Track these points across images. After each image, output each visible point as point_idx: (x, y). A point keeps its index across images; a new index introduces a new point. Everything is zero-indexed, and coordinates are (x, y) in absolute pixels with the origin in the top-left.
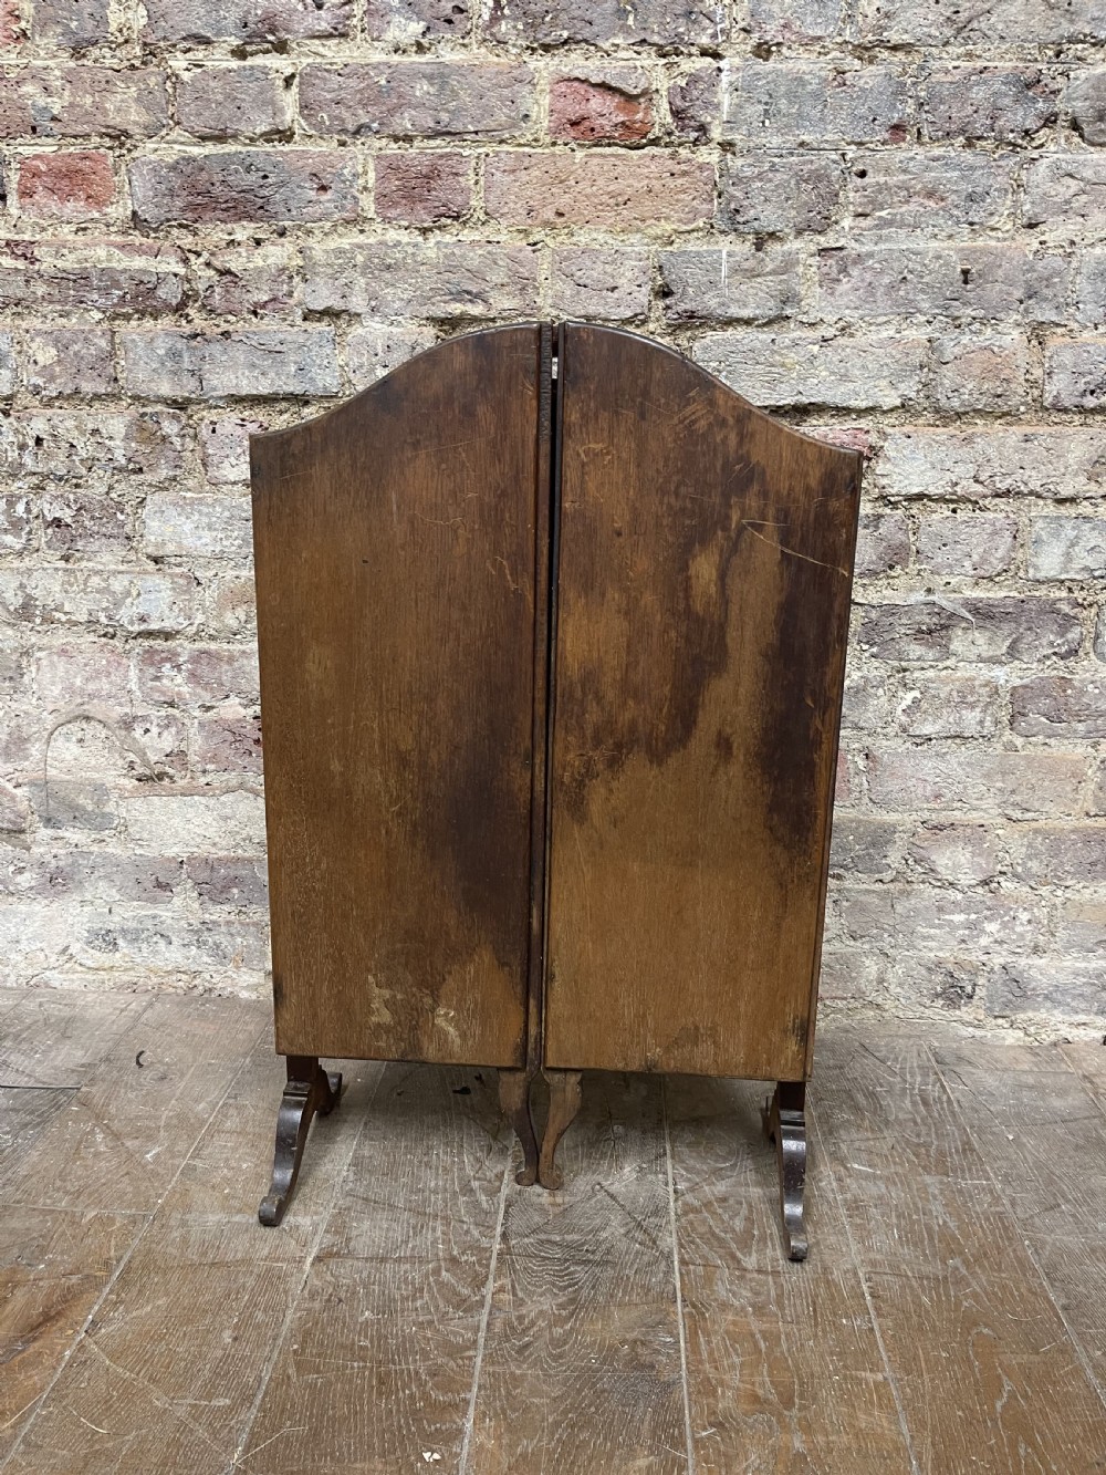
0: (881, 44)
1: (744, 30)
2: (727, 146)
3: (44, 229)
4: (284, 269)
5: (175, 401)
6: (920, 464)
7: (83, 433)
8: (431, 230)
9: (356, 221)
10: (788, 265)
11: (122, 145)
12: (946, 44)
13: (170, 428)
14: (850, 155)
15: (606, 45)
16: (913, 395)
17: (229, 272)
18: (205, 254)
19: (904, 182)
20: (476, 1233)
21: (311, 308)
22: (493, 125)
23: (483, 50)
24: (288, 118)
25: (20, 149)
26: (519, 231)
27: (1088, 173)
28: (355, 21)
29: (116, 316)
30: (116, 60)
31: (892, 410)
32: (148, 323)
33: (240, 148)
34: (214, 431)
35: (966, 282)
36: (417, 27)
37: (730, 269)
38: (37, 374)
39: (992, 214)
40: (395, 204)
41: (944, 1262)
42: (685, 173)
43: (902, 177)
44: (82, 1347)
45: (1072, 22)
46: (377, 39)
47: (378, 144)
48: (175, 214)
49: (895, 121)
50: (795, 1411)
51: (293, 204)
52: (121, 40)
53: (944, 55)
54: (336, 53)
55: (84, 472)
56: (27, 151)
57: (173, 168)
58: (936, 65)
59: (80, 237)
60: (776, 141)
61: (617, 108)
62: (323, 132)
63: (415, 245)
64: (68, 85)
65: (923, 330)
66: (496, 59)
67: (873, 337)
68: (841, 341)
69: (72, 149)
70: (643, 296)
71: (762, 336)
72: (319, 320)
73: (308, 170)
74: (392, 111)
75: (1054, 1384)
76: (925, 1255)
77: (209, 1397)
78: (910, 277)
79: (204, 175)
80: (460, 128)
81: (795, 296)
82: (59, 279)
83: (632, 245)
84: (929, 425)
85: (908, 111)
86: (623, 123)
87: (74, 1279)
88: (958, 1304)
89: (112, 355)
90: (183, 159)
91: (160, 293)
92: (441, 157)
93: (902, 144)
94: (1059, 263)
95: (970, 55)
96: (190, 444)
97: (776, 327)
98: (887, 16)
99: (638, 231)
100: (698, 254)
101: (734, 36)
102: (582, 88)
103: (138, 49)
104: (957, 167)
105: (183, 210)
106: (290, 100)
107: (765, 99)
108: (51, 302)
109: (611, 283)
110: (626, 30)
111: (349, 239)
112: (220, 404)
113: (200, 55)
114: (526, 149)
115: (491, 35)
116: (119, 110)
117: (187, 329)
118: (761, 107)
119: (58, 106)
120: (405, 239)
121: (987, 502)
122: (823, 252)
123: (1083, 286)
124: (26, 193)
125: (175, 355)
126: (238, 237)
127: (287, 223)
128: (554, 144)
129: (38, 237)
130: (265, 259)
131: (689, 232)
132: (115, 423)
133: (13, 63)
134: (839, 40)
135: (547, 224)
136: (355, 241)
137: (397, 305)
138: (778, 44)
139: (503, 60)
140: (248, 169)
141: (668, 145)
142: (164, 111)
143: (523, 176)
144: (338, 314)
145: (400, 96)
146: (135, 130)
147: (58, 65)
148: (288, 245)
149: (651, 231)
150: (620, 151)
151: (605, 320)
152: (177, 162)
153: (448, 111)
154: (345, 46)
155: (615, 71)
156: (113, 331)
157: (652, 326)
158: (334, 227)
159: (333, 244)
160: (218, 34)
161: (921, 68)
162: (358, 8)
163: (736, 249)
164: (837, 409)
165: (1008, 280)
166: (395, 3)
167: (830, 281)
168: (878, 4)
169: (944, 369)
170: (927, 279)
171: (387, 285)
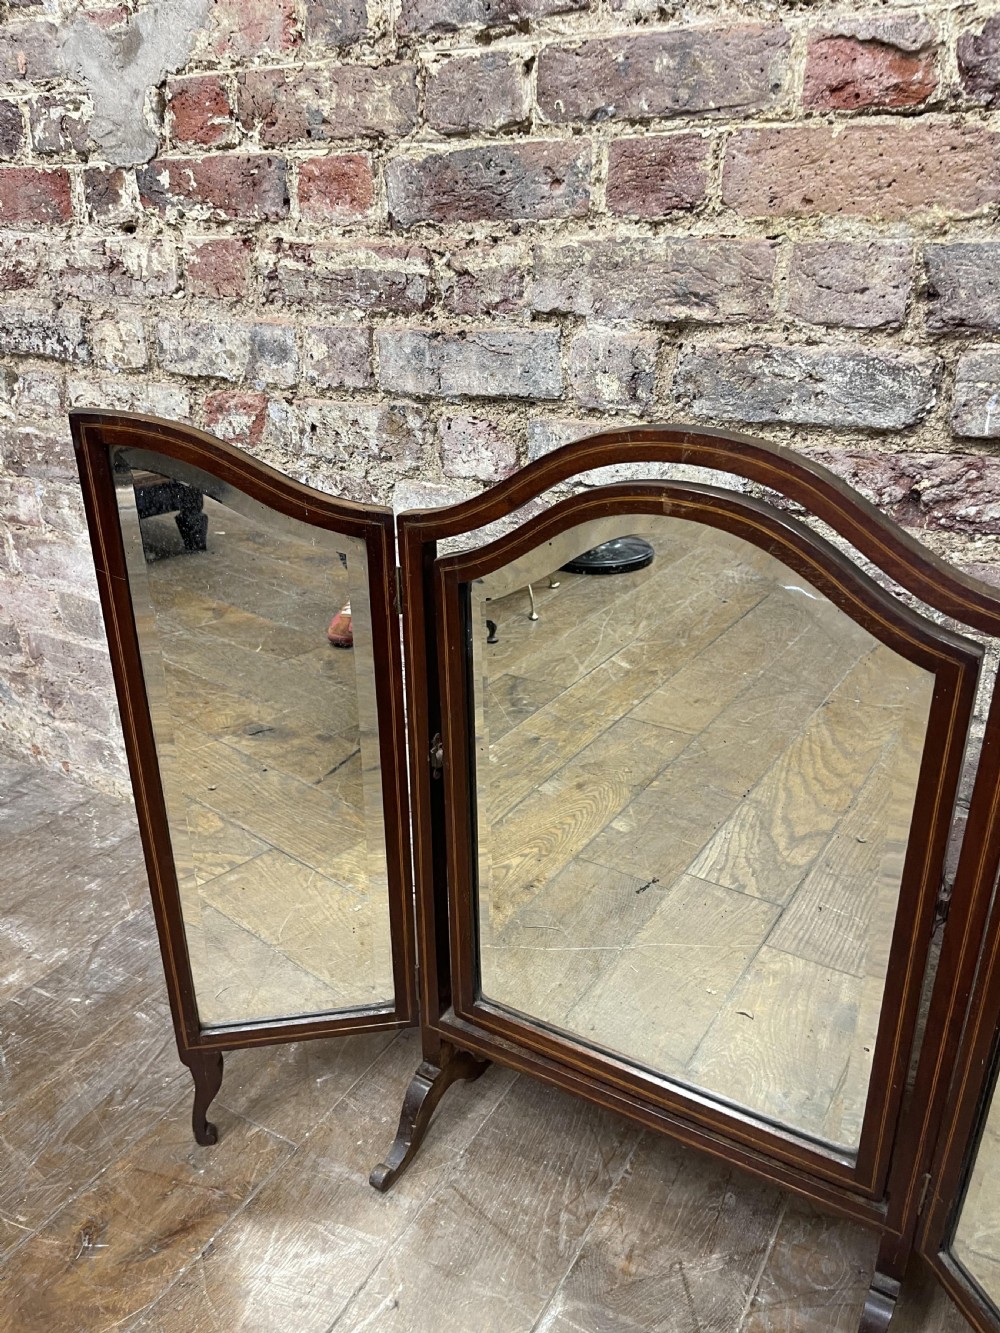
3: (318, 232)
4: (516, 269)
5: (418, 397)
7: (346, 422)
8: (662, 223)
9: (587, 216)
11: (380, 145)
13: (414, 422)
17: (466, 272)
18: (447, 255)
21: (539, 308)
22: (737, 100)
23: (732, 8)
24: (526, 107)
25: (299, 154)
26: (759, 223)
29: (373, 315)
30: (374, 57)
32: (401, 320)
33: (482, 143)
34: (449, 428)
38: (314, 367)
40: (627, 196)
42: (970, 147)
46: (618, 9)
47: (614, 128)
48: (423, 215)
51: (527, 201)
52: (378, 35)
54: (575, 30)
55: (347, 457)
56: (305, 155)
57: (422, 167)
59: (346, 240)
61: (890, 67)
62: (558, 119)
63: (645, 241)
64: (336, 87)
66: (746, 20)
69: (339, 152)
70: (898, 300)
72: (548, 320)
73: (542, 164)
74: (629, 91)
79: (449, 173)
80: (701, 106)
82: (328, 280)
83: (893, 236)
86: (896, 86)
87: (217, 1195)
89: (370, 350)
90: (431, 157)
91: (408, 293)
92: (679, 139)
96: (430, 439)
99: (902, 218)
100: (977, 247)
102: (847, 47)
103: (394, 41)
105: (431, 210)
106: (528, 87)
108: (324, 301)
109: (860, 283)
111: (576, 237)
112: (456, 401)
113: (447, 44)
114: (776, 125)
116: (376, 110)
117: (430, 327)
119: (328, 108)
120: (635, 235)
124: (304, 197)
125: (418, 353)
126: (478, 236)
127: (521, 221)
128: (809, 116)
129: (314, 240)
130: (499, 258)
131: (969, 220)
132: (371, 416)
133: (291, 66)
135: (791, 213)
136: (584, 238)
137: (621, 307)
139: (755, 20)
140: (487, 166)
141: (952, 110)
142: (414, 108)
143: (769, 156)
144: (565, 315)
145: (638, 73)
146: (390, 130)
147: (327, 65)
148: (521, 243)
149: (918, 219)
150: (889, 120)
151: (849, 328)
152: (426, 161)
153: (687, 86)
154: (585, 20)
155: (889, 22)
156: (371, 330)
157: (907, 335)
158: (565, 223)
159: (563, 241)
160: (463, 19)
171: (613, 285)
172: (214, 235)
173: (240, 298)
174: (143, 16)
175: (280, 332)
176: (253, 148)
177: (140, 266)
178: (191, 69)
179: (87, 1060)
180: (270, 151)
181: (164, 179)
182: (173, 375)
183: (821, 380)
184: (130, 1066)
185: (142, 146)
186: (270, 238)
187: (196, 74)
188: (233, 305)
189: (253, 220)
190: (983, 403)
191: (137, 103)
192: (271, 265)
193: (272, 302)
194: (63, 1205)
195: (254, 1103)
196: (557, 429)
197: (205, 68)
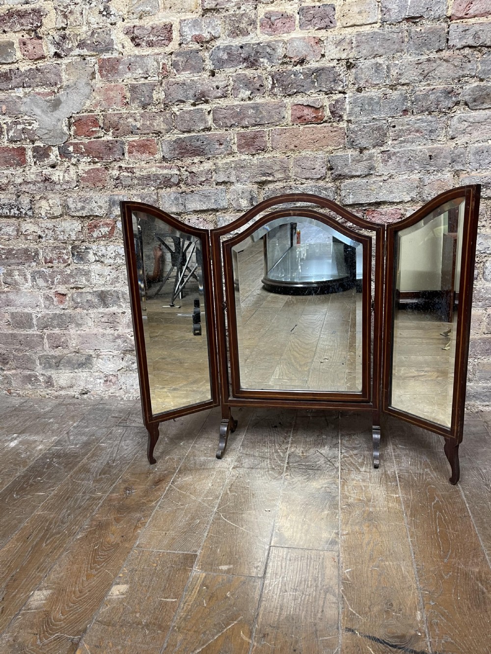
0: (398, 84)
1: (353, 84)
2: (349, 121)
3: (136, 163)
4: (210, 170)
5: (177, 213)
8: (255, 154)
9: (232, 153)
10: (371, 157)
11: (159, 136)
12: (420, 82)
14: (390, 121)
15: (308, 93)
16: (415, 197)
17: (193, 172)
18: (185, 167)
19: (408, 128)
20: (279, 462)
21: (218, 181)
22: (273, 121)
23: (269, 98)
24: (210, 124)
25: (128, 139)
26: (283, 153)
27: (471, 120)
28: (229, 92)
29: (158, 188)
30: (156, 110)
31: (408, 202)
32: (168, 189)
33: (195, 134)
34: (189, 222)
35: (431, 159)
36: (248, 93)
37: (351, 160)
39: (438, 136)
40: (244, 148)
41: (424, 470)
42: (335, 131)
43: (408, 127)
44: (170, 487)
45: (463, 71)
46: (236, 97)
47: (237, 129)
48: (176, 156)
49: (404, 109)
50: (371, 503)
51: (212, 150)
52: (157, 103)
53: (420, 86)
54: (223, 103)
56: (130, 139)
57: (175, 142)
58: (418, 89)
59: (147, 165)
60: (365, 118)
61: (313, 112)
62: (220, 127)
63: (250, 159)
64: (142, 118)
65: (417, 175)
66: (273, 100)
67: (400, 179)
68: (390, 180)
69: (144, 138)
70: (324, 171)
71: (363, 181)
72: (221, 185)
73: (216, 139)
74: (241, 119)
75: (451, 499)
76: (418, 468)
77: (207, 497)
78: (412, 158)
79: (184, 143)
80: (263, 123)
81: (374, 167)
82: (141, 178)
83: (320, 155)
85: (408, 105)
86: (315, 117)
87: (166, 472)
88: (426, 479)
89: (158, 200)
90: (178, 138)
91: (172, 180)
92: (257, 132)
93: (407, 116)
94: (463, 150)
95: (429, 85)
97: (368, 177)
98: (400, 74)
99: (321, 150)
100: (341, 156)
101: (349, 86)
102: (301, 107)
103: (163, 105)
104: (426, 122)
105: (178, 154)
106: (210, 118)
107: (361, 105)
108: (139, 185)
109: (313, 167)
110: (315, 88)
111: (230, 159)
112: (191, 213)
113: (182, 106)
114: (284, 127)
115: (272, 93)
116: (158, 125)
117: (180, 191)
118: (360, 108)
119: (139, 125)
120: (247, 158)
122: (383, 152)
123: (471, 157)
124: (130, 152)
125: (176, 199)
126: (195, 161)
127: (210, 156)
128: (293, 125)
129: (135, 166)
130: (204, 167)
131: (338, 149)
133: (125, 112)
134: (384, 84)
135: (292, 150)
137: (245, 179)
138: (364, 87)
139: (276, 100)
140: (198, 141)
141: (329, 122)
142: (172, 124)
143: (284, 136)
144: (227, 183)
145: (244, 114)
146: (163, 131)
147: (138, 112)
148: (211, 163)
149: (325, 150)
150: (314, 125)
151: (312, 179)
152: (176, 140)
153: (259, 118)
154: (226, 100)
155: (311, 101)
156: (158, 193)
157: (327, 180)
158: (225, 156)
159: (224, 161)
160: (187, 99)
161: (412, 90)
162: (230, 88)
163: (353, 153)
164: (390, 202)
165: (445, 157)
166: (241, 85)
167: (385, 161)
168: (397, 71)
169: (425, 187)
170: (417, 159)
171: (242, 172)
172: (92, 166)
173: (104, 187)
174: (62, 95)
175: (122, 197)
176: (109, 137)
177: (59, 179)
178: (83, 112)
180: (116, 138)
181: (71, 149)
182: (73, 217)
184: (109, 456)
185: (62, 138)
186: (116, 167)
187: (85, 114)
188: (101, 190)
189: (109, 161)
190: (349, 195)
191: (59, 124)
192: (117, 174)
193: (117, 188)
194: (112, 487)
195: (162, 453)
196: (228, 217)
197: (89, 112)
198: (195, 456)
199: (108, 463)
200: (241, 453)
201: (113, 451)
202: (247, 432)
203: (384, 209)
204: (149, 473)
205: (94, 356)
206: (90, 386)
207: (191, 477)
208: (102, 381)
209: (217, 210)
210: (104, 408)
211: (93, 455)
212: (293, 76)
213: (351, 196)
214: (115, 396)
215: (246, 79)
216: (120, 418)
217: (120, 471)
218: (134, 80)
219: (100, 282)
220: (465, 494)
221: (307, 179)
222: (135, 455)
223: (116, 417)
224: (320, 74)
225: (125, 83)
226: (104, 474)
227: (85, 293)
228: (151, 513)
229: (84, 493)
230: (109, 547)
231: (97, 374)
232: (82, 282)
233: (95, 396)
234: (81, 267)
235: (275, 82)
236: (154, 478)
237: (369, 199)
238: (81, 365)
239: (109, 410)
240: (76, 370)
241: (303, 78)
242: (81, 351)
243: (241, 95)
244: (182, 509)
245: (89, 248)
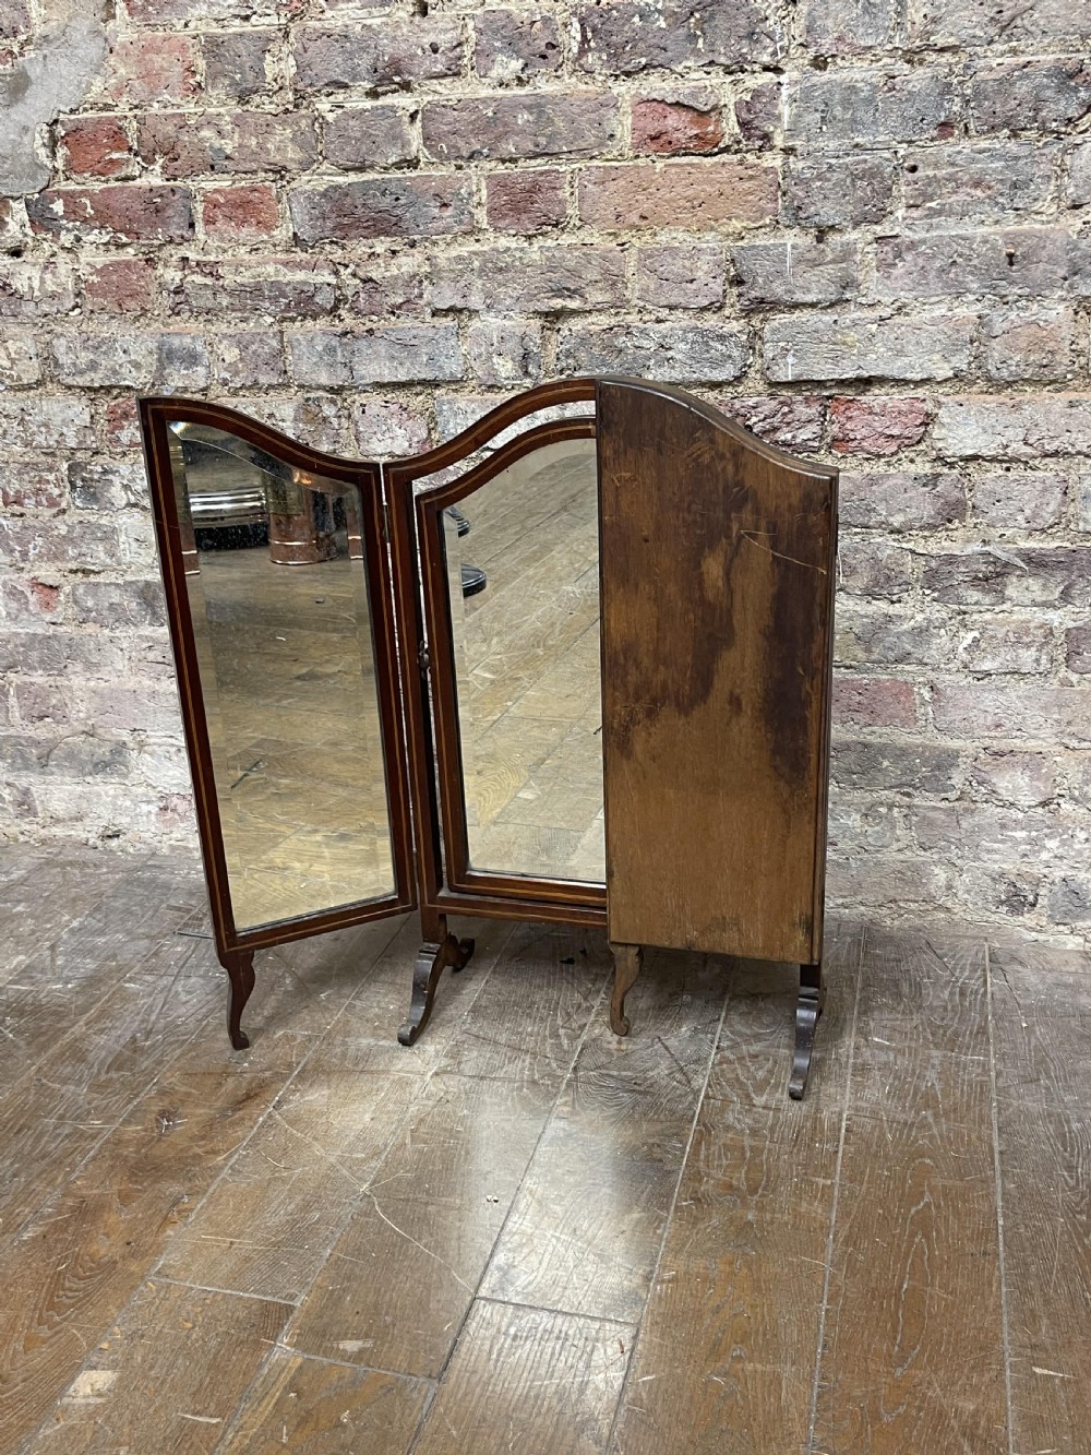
0: (928, 47)
1: (801, 45)
2: (789, 151)
3: (225, 251)
4: (414, 276)
5: (331, 388)
6: (973, 429)
7: (261, 416)
8: (535, 236)
9: (473, 231)
10: (846, 254)
11: (282, 178)
12: (991, 42)
13: (329, 410)
14: (902, 152)
15: (679, 69)
16: (964, 367)
17: (371, 280)
18: (352, 266)
19: (951, 175)
20: (554, 1065)
21: (438, 306)
22: (584, 145)
23: (574, 79)
24: (414, 149)
25: (203, 185)
26: (610, 234)
28: (465, 61)
29: (284, 319)
30: (273, 106)
31: (946, 380)
32: (309, 323)
33: (379, 177)
34: (364, 412)
35: (1011, 264)
36: (517, 65)
37: (794, 259)
38: (226, 370)
39: (1036, 200)
40: (504, 216)
41: (917, 1113)
42: (751, 178)
43: (951, 170)
44: (270, 1116)
46: (484, 76)
47: (488, 166)
48: (327, 233)
49: (942, 119)
51: (421, 221)
52: (276, 88)
53: (989, 54)
54: (450, 90)
56: (210, 186)
57: (324, 195)
58: (982, 63)
59: (254, 257)
60: (833, 144)
61: (691, 122)
62: (443, 158)
63: (522, 250)
64: (237, 129)
65: (974, 307)
66: (584, 87)
67: (926, 316)
68: (898, 319)
69: (243, 183)
70: (717, 287)
71: (826, 318)
72: (445, 316)
73: (431, 192)
74: (499, 138)
75: (964, 1201)
76: (904, 1107)
77: (352, 1151)
78: (959, 260)
79: (349, 200)
80: (556, 150)
81: (853, 281)
82: (238, 292)
83: (708, 242)
84: (982, 392)
85: (955, 109)
86: (696, 135)
87: (267, 1074)
88: (914, 1142)
89: (282, 351)
90: (331, 187)
91: (317, 299)
92: (542, 174)
93: (950, 139)
95: (1014, 52)
96: (345, 423)
97: (838, 308)
98: (934, 21)
99: (712, 229)
100: (765, 247)
101: (792, 51)
102: (660, 108)
103: (291, 94)
104: (1002, 157)
105: (334, 229)
106: (414, 133)
107: (822, 107)
108: (233, 311)
109: (689, 275)
110: (696, 53)
111: (467, 247)
112: (368, 389)
113: (340, 97)
114: (614, 164)
115: (581, 66)
116: (278, 149)
117: (340, 328)
118: (818, 115)
119: (230, 147)
120: (514, 245)
121: (1037, 462)
122: (879, 239)
124: (209, 221)
125: (331, 350)
126: (379, 249)
127: (416, 237)
128: (637, 157)
129: (221, 258)
130: (399, 268)
131: (757, 228)
132: (287, 408)
133: (192, 111)
134: (889, 47)
135: (632, 227)
136: (472, 249)
137: (507, 302)
138: (833, 56)
139: (591, 87)
140: (383, 194)
141: (736, 152)
142: (314, 148)
143: (612, 186)
144: (460, 311)
145: (506, 125)
146: (291, 166)
147: (228, 111)
148: (418, 255)
149: (723, 229)
150: (695, 160)
151: (685, 309)
152: (326, 190)
153: (544, 135)
154: (458, 84)
155: (687, 91)
156: (281, 332)
157: (727, 312)
158: (455, 238)
159: (454, 251)
160: (354, 79)
161: (967, 67)
162: (467, 50)
163: (799, 241)
164: (894, 380)
165: (1052, 260)
166: (498, 44)
167: (885, 266)
168: (924, 10)
169: (994, 343)
170: (975, 262)
171: (500, 285)
172: (115, 256)
173: (144, 311)
174: (31, 60)
175: (189, 340)
176: (154, 179)
177: (31, 287)
178: (85, 110)
179: (98, 1019)
180: (172, 183)
181: (58, 207)
182: (69, 387)
183: (670, 349)
184: (139, 1018)
185: (33, 177)
186: (175, 258)
187: (90, 114)
188: (137, 319)
189: (156, 242)
190: (785, 356)
191: (26, 139)
192: (177, 280)
193: (178, 314)
194: (130, 1107)
195: (270, 1020)
196: (462, 405)
197: (101, 109)
198: (347, 1034)
199: (134, 1039)
200: (465, 1032)
201: (151, 1006)
202: (494, 972)
203: (876, 398)
204: (225, 1073)
205: (131, 745)
206: (124, 820)
207: (325, 1092)
208: (154, 809)
209: (435, 384)
210: (153, 880)
211: (103, 1014)
212: (636, 19)
213: (790, 360)
214: (186, 848)
215: (511, 26)
216: (188, 911)
217: (159, 1063)
218: (214, 24)
219: (141, 560)
220: (1003, 1187)
221: (671, 308)
222: (202, 1020)
223: (179, 909)
224: (712, 17)
225: (190, 31)
226: (118, 1069)
227: (106, 585)
228: (208, 1186)
229: (61, 1117)
230: (91, 1269)
231: (141, 790)
232: (97, 558)
233: (138, 845)
234: (93, 519)
235: (590, 35)
236: (236, 1088)
237: (839, 371)
238: (102, 766)
239: (166, 886)
240: (89, 779)
241: (663, 25)
242: (100, 731)
243: (497, 72)
244: (284, 1181)
245: (113, 472)
